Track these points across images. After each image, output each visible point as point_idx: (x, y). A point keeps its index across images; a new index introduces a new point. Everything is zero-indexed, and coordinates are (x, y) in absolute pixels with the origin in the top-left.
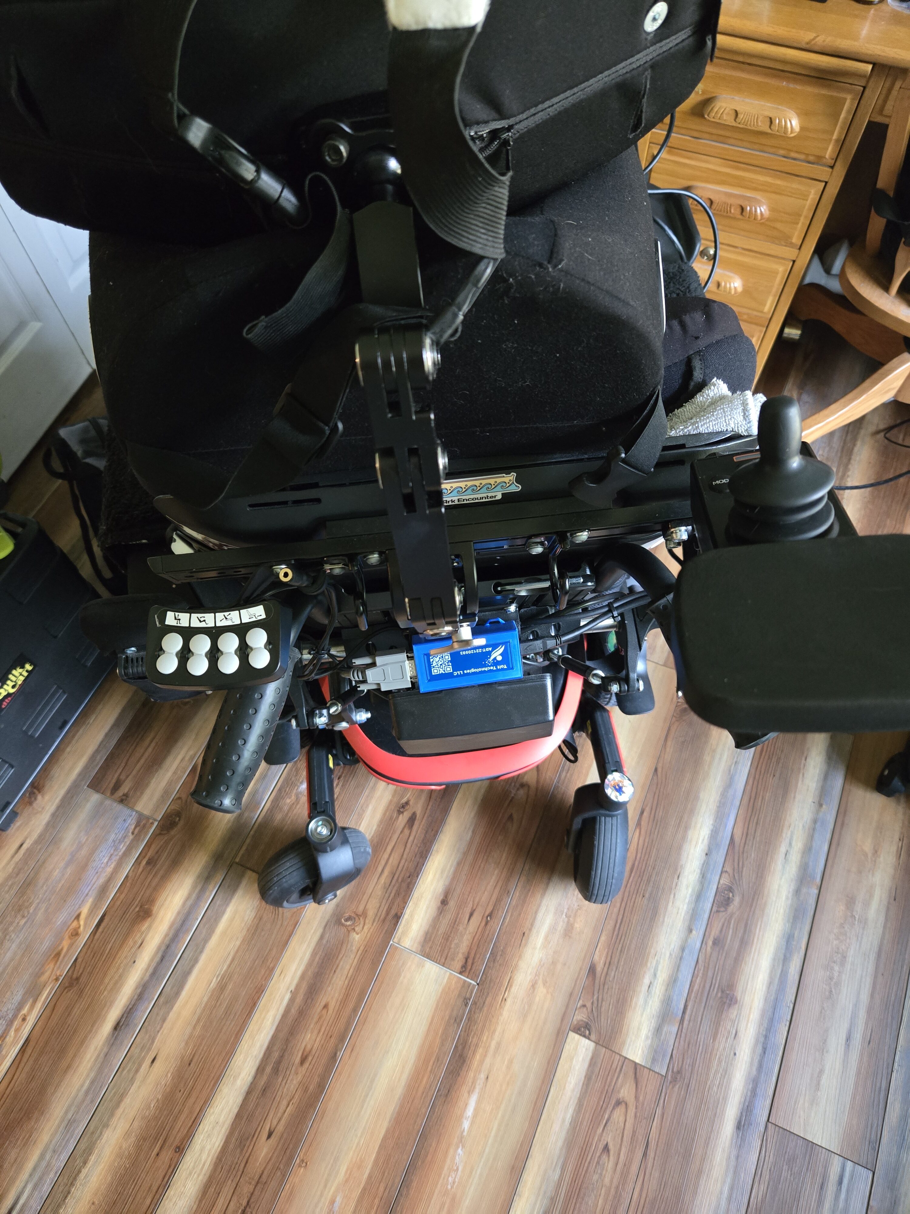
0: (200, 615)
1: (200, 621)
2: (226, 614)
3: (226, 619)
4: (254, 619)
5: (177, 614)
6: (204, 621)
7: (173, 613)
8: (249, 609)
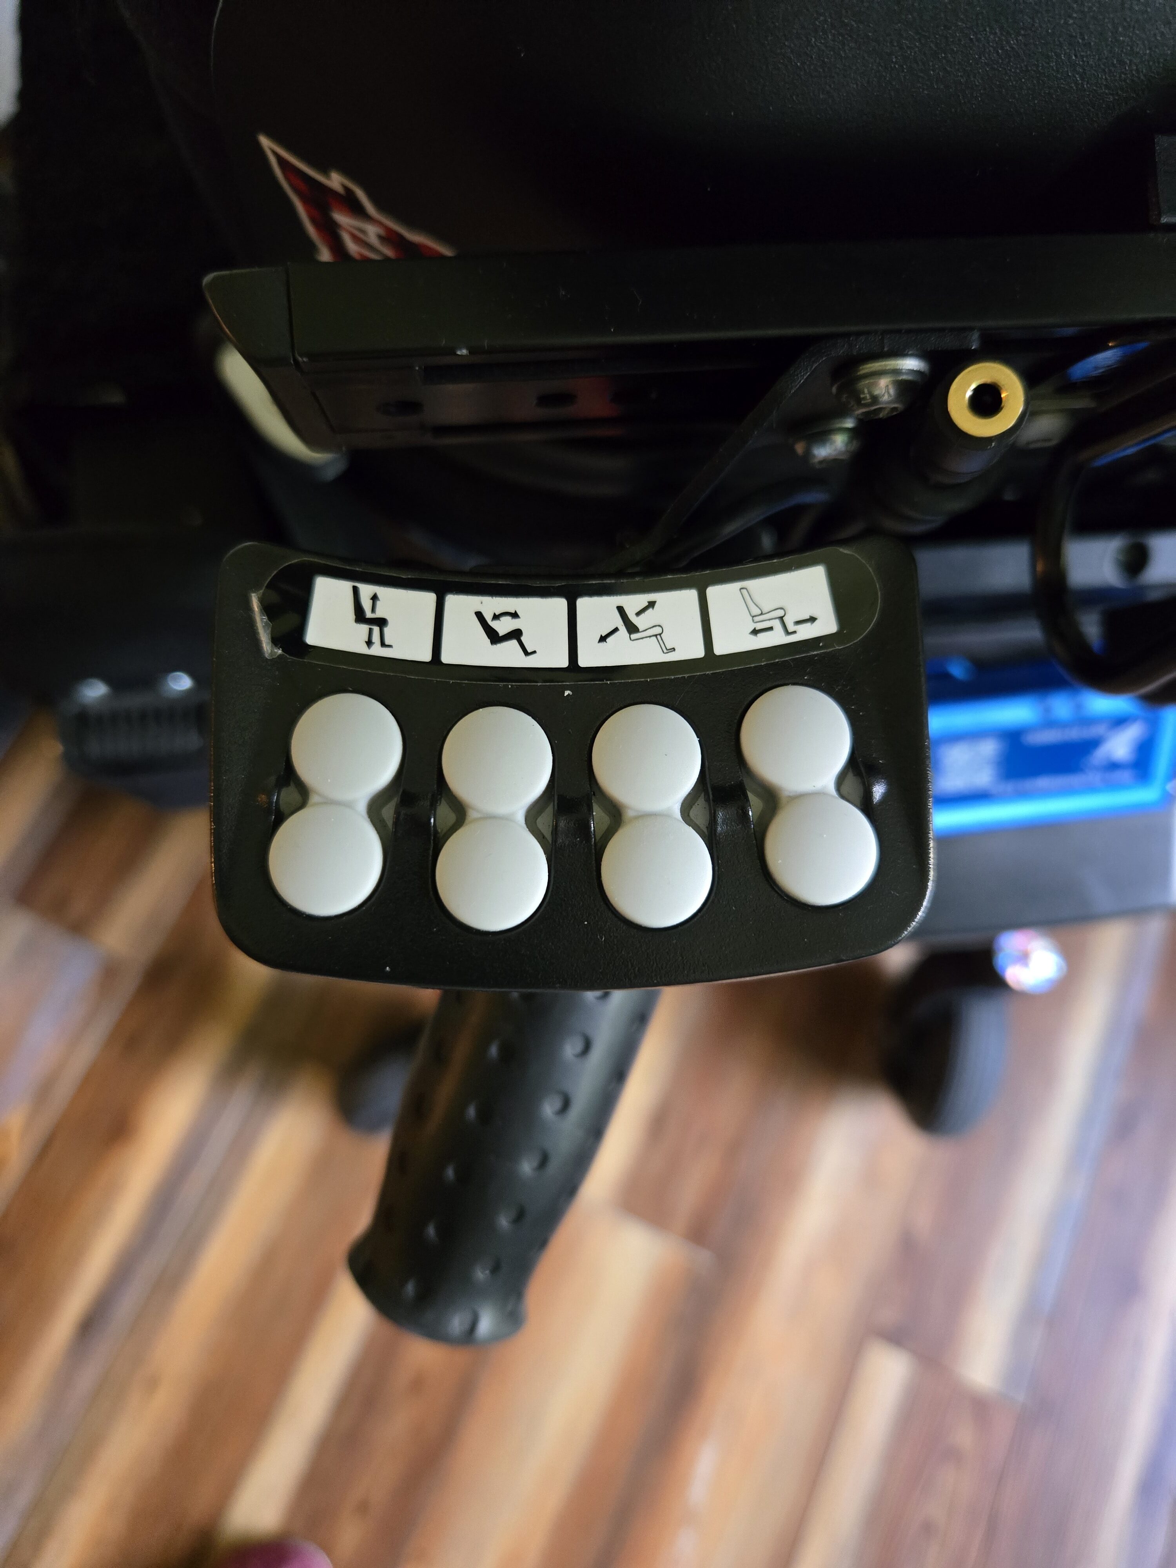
0: (491, 605)
1: (494, 637)
2: (633, 602)
3: (632, 629)
4: (776, 638)
5: (366, 590)
6: (516, 634)
7: (344, 587)
8: (755, 585)
